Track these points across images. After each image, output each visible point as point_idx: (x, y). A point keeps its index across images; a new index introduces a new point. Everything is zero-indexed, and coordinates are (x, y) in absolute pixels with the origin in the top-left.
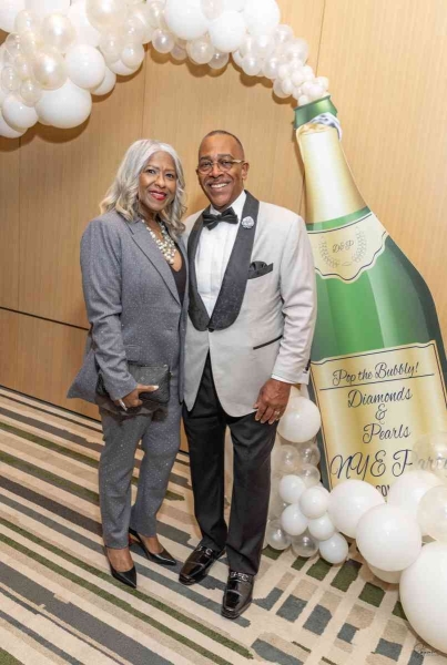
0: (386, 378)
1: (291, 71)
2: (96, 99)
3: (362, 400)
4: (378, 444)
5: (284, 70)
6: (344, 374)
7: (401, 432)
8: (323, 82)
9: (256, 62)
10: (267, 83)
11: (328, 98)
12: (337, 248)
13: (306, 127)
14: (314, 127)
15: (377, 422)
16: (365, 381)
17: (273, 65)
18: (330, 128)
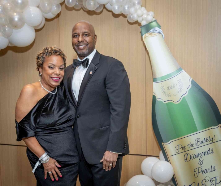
0: (201, 145)
1: (136, 10)
2: (37, 31)
3: (191, 157)
4: (202, 177)
5: (132, 10)
6: (180, 147)
7: (212, 169)
8: (151, 13)
9: (119, 8)
10: (125, 16)
11: (155, 21)
12: (169, 88)
13: (147, 35)
14: (151, 34)
15: (200, 166)
16: (191, 148)
17: (126, 8)
18: (159, 34)
